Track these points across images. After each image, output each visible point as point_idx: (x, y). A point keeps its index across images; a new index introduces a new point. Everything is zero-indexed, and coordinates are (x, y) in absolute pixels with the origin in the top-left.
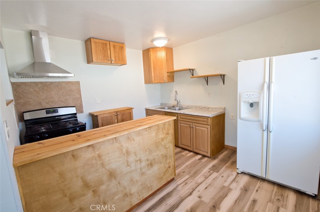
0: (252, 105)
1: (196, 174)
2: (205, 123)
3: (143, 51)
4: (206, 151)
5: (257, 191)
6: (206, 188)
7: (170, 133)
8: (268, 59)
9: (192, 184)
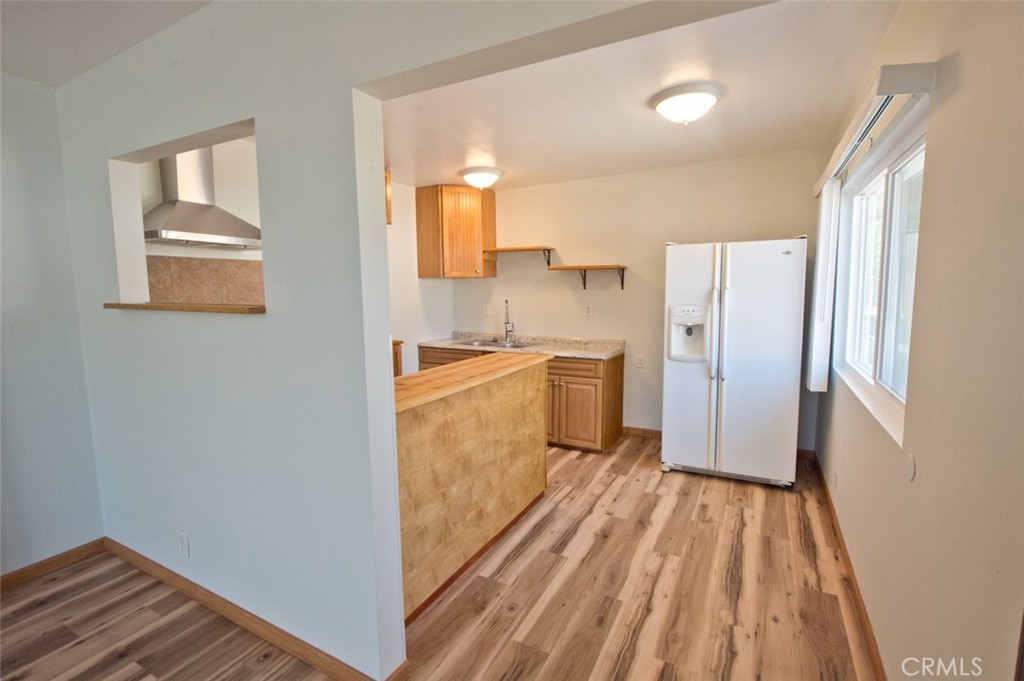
0: (689, 331)
1: (583, 483)
2: (592, 374)
3: (417, 189)
4: (592, 438)
5: (704, 493)
6: (615, 500)
7: (541, 388)
8: (719, 246)
9: (583, 498)
